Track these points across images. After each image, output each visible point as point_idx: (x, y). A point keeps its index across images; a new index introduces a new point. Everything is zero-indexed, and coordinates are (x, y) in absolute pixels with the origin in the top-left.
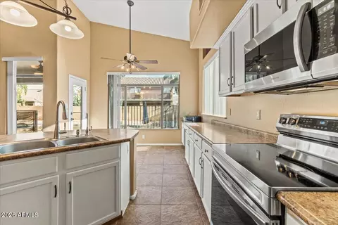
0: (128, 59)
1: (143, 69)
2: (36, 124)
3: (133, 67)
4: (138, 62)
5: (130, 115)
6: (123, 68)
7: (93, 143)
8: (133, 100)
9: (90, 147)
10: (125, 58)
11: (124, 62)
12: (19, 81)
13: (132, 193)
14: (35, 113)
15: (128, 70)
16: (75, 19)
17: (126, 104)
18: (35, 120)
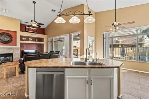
0: (114, 25)
1: (124, 28)
2: (77, 54)
3: (117, 28)
4: (120, 25)
5: (114, 52)
6: (111, 30)
7: (100, 66)
8: (115, 44)
9: (99, 67)
10: (113, 24)
11: (112, 26)
12: (74, 40)
13: (119, 94)
14: (77, 50)
15: (114, 30)
16: (92, 15)
17: (112, 46)
18: (77, 52)
